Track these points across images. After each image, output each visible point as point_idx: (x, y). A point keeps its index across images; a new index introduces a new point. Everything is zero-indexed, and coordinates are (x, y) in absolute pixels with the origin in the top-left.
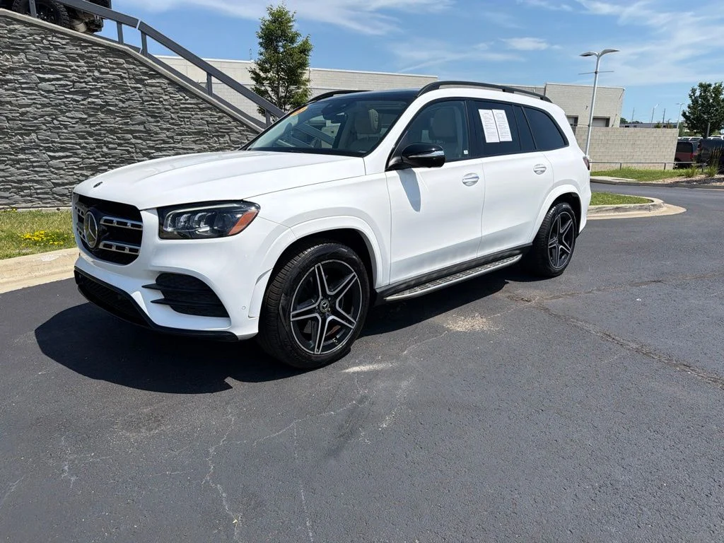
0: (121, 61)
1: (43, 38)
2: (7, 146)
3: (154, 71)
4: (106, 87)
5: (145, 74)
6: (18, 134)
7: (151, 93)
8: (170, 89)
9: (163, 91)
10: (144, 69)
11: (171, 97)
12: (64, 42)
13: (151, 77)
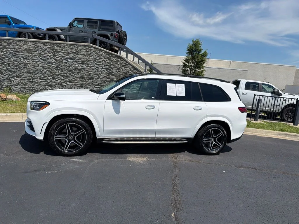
0: (119, 59)
1: (98, 52)
2: (84, 82)
3: (128, 63)
4: (113, 67)
5: (125, 64)
6: (87, 79)
7: (126, 70)
8: (132, 69)
9: (129, 69)
10: (125, 62)
11: (132, 72)
12: (104, 53)
13: (127, 65)
